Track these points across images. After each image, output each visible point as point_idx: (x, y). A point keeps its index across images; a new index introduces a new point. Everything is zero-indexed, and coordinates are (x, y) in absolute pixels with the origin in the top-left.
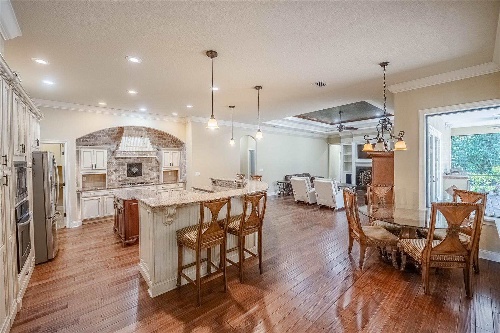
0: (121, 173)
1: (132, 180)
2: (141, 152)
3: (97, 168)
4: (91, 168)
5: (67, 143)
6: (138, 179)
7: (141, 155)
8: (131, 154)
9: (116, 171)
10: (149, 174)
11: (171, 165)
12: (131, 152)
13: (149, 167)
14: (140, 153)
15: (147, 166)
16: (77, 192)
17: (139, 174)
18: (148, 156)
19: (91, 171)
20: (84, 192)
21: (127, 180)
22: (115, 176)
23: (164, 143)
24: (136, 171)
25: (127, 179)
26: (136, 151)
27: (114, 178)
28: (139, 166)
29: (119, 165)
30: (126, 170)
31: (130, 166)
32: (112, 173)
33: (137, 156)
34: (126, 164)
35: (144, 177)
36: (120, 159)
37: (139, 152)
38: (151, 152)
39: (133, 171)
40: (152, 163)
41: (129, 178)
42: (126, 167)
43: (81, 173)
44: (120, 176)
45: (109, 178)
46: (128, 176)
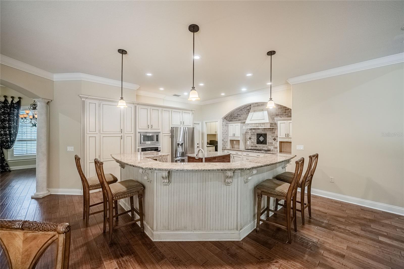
0: (253, 141)
1: (260, 147)
2: (258, 123)
3: (235, 136)
4: (233, 136)
6: (264, 147)
7: (258, 127)
8: (251, 126)
9: (250, 138)
10: (272, 143)
12: (252, 124)
13: (273, 137)
14: (257, 125)
15: (271, 136)
16: (222, 149)
17: (264, 142)
18: (263, 127)
19: (233, 138)
20: (225, 150)
21: (256, 147)
22: (250, 142)
24: (262, 140)
25: (257, 145)
26: (254, 124)
27: (249, 144)
28: (265, 136)
29: (252, 135)
30: (256, 139)
31: (259, 135)
32: (248, 140)
33: (255, 127)
34: (256, 134)
35: (269, 145)
36: (253, 130)
38: (265, 123)
39: (260, 140)
40: (276, 133)
41: (258, 145)
42: (256, 136)
43: (229, 139)
44: (252, 142)
45: (246, 143)
46: (257, 143)
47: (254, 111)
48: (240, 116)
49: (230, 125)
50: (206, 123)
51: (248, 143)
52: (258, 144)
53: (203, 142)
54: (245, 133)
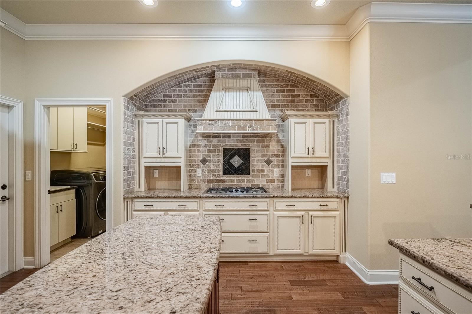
0: (212, 167)
1: (231, 181)
2: (244, 120)
3: (166, 155)
4: (157, 155)
5: (110, 103)
6: (243, 181)
7: (243, 128)
8: (223, 125)
9: (204, 161)
10: (263, 171)
11: (311, 152)
12: (224, 122)
13: (265, 155)
14: (242, 124)
15: (260, 154)
16: (124, 198)
17: (244, 169)
18: (257, 129)
19: (158, 160)
20: (136, 200)
21: (223, 181)
22: (203, 170)
23: (295, 103)
24: (239, 164)
25: (223, 178)
26: (233, 120)
27: (200, 175)
28: (245, 154)
29: (209, 151)
30: (222, 162)
31: (228, 154)
32: (198, 166)
33: (235, 130)
34: (221, 149)
35: (254, 176)
36: (212, 139)
37: (240, 120)
38: (263, 120)
39: (234, 164)
40: (271, 148)
41: (226, 178)
42: (221, 154)
43: (143, 163)
44: (210, 171)
45: (192, 174)
46: (224, 173)
47: (226, 89)
48: (175, 101)
49: (145, 120)
50: (47, 107)
51: (199, 172)
52: (226, 176)
53: (29, 178)
54: (190, 147)
